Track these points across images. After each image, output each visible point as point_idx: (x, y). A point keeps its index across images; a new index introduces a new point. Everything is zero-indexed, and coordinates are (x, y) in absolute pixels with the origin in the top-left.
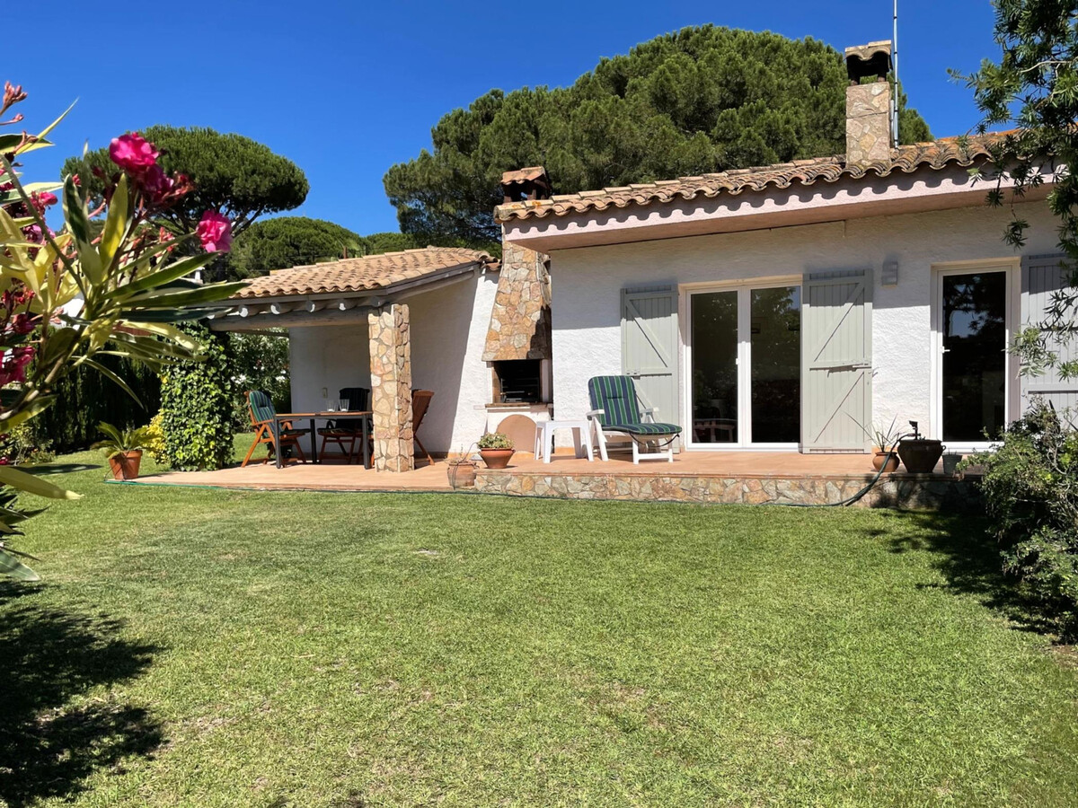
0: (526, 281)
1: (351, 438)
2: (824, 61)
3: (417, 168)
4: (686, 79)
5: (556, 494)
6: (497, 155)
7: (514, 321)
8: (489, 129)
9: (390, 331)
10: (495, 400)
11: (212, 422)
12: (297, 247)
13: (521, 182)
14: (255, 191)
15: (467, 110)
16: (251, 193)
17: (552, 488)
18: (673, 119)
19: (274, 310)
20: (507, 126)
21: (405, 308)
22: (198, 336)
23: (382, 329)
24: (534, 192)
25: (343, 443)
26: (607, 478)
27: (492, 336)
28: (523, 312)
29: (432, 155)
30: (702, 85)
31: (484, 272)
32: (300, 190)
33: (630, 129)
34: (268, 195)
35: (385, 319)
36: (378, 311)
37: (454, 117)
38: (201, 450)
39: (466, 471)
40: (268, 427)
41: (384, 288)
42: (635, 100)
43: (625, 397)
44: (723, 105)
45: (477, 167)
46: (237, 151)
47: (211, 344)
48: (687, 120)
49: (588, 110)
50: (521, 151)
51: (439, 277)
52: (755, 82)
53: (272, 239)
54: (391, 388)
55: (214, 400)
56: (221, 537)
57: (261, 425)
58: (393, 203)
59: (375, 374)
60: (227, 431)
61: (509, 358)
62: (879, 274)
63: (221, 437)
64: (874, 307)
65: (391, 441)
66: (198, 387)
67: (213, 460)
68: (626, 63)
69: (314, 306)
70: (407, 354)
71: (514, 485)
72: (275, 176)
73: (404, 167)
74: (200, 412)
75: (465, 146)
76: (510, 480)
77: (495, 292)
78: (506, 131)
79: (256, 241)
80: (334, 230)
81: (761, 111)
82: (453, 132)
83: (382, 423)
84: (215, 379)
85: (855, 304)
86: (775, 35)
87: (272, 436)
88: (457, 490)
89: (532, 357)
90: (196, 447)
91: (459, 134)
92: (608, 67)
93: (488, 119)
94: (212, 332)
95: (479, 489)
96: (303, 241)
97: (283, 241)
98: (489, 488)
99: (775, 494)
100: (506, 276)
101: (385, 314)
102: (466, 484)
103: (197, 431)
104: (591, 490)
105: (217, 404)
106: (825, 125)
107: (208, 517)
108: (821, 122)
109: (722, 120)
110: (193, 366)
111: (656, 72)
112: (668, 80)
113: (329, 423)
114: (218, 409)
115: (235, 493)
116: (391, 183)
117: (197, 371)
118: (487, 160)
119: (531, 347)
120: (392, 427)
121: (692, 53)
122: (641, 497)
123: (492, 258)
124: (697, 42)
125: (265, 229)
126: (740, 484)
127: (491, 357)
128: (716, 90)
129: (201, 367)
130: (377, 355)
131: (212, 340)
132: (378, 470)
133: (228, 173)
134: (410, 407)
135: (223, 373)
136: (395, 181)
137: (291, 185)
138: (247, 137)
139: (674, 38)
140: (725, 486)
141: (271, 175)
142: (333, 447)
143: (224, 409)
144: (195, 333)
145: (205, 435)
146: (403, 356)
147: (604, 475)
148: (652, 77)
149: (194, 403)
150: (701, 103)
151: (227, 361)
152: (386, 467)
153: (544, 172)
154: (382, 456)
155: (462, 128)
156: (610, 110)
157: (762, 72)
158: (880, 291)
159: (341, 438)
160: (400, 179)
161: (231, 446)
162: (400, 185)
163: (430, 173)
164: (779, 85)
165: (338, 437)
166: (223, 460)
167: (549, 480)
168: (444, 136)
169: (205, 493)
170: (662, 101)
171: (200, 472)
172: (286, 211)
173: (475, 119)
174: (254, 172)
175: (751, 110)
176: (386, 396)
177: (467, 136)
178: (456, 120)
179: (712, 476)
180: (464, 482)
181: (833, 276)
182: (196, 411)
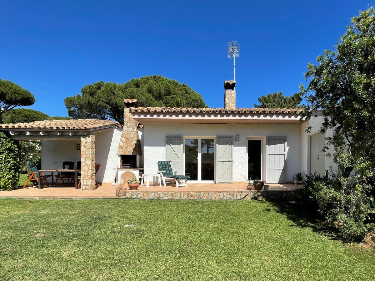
0: (132, 131)
1: (68, 178)
2: (188, 89)
3: (76, 99)
4: (156, 87)
5: (156, 198)
6: (102, 98)
7: (128, 143)
8: (100, 91)
9: (89, 144)
10: (121, 167)
11: (10, 173)
12: (28, 118)
13: (131, 103)
14: (15, 98)
15: (92, 85)
16: (13, 99)
17: (154, 196)
18: (153, 96)
19: (41, 133)
20: (105, 91)
21: (94, 137)
22: (6, 141)
23: (86, 143)
24: (134, 106)
25: (63, 180)
26: (173, 193)
27: (120, 147)
28: (131, 141)
29: (81, 96)
30: (160, 89)
31: (116, 128)
32: (32, 100)
33: (142, 97)
34: (20, 100)
35: (87, 140)
36: (85, 137)
37: (89, 86)
38: (5, 183)
39: (123, 191)
40: (35, 175)
41: (88, 129)
42: (143, 90)
43: (168, 167)
44: (165, 95)
45: (96, 101)
46: (9, 85)
47: (11, 144)
48: (156, 97)
49: (130, 90)
50: (109, 98)
51: (104, 128)
52: (173, 91)
53: (18, 114)
54: (89, 162)
55: (12, 165)
56: (31, 224)
57: (32, 174)
58: (67, 107)
59: (82, 157)
60: (17, 176)
61: (126, 154)
62: (234, 138)
63: (14, 178)
64: (234, 146)
65: (88, 180)
66: (5, 160)
67: (11, 187)
68: (139, 81)
69: (59, 133)
70: (94, 151)
71: (141, 195)
72: (23, 95)
73: (71, 98)
74: (5, 169)
75: (92, 94)
76: (140, 194)
77: (121, 134)
78: (105, 92)
79: (13, 115)
80: (41, 114)
81: (175, 98)
82: (88, 90)
83: (85, 174)
84: (13, 157)
85: (229, 145)
86: (177, 81)
87: (36, 177)
88: (120, 197)
89: (134, 154)
90: (3, 182)
91: (90, 91)
92: (134, 81)
93: (99, 88)
94: (12, 140)
95: (128, 197)
96: (30, 116)
97: (23, 115)
98: (132, 196)
99: (223, 196)
100: (125, 129)
101: (87, 138)
102: (123, 195)
103: (4, 176)
104: (168, 197)
105: (13, 166)
106: (189, 103)
107: (19, 213)
108: (188, 103)
109: (166, 98)
110: (3, 152)
111: (149, 84)
112: (152, 86)
113: (59, 173)
114: (13, 168)
115: (25, 201)
116: (67, 102)
117: (4, 154)
118: (99, 99)
119: (134, 151)
120: (89, 175)
121: (157, 81)
122: (184, 198)
123: (119, 124)
124: (158, 79)
125: (16, 111)
126: (213, 194)
127: (120, 153)
128: (163, 91)
129: (7, 152)
130: (84, 151)
131: (12, 143)
132: (83, 190)
133: (5, 91)
134: (95, 169)
135: (16, 155)
136: (68, 101)
137: (29, 98)
138: (13, 82)
139: (152, 77)
140: (209, 194)
141: (21, 94)
142: (60, 181)
143: (16, 168)
144: (5, 140)
145: (7, 178)
146: (93, 152)
147: (172, 192)
148: (147, 85)
149: (3, 166)
150: (160, 93)
151: (18, 151)
152: (86, 189)
153: (137, 101)
154: (84, 185)
155: (91, 89)
156: (136, 91)
157: (174, 89)
158: (235, 142)
159: (63, 178)
160: (70, 101)
161: (18, 181)
162: (69, 103)
163: (80, 100)
164: (178, 92)
165: (62, 178)
166: (15, 186)
167: (153, 193)
168: (86, 91)
169: (10, 201)
170: (150, 91)
171: (4, 191)
172: (26, 106)
173: (96, 88)
174: (15, 93)
175: (172, 97)
176: (87, 165)
177: (93, 92)
178: (89, 87)
179: (205, 192)
180: (122, 195)
181: (224, 138)
182: (4, 169)
